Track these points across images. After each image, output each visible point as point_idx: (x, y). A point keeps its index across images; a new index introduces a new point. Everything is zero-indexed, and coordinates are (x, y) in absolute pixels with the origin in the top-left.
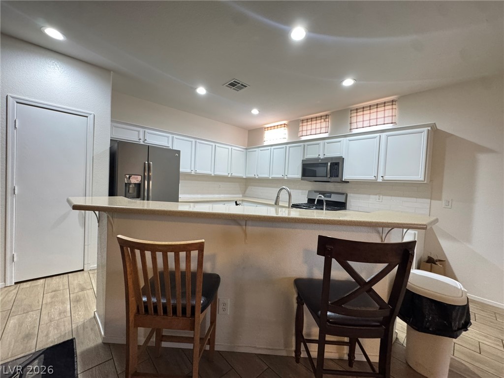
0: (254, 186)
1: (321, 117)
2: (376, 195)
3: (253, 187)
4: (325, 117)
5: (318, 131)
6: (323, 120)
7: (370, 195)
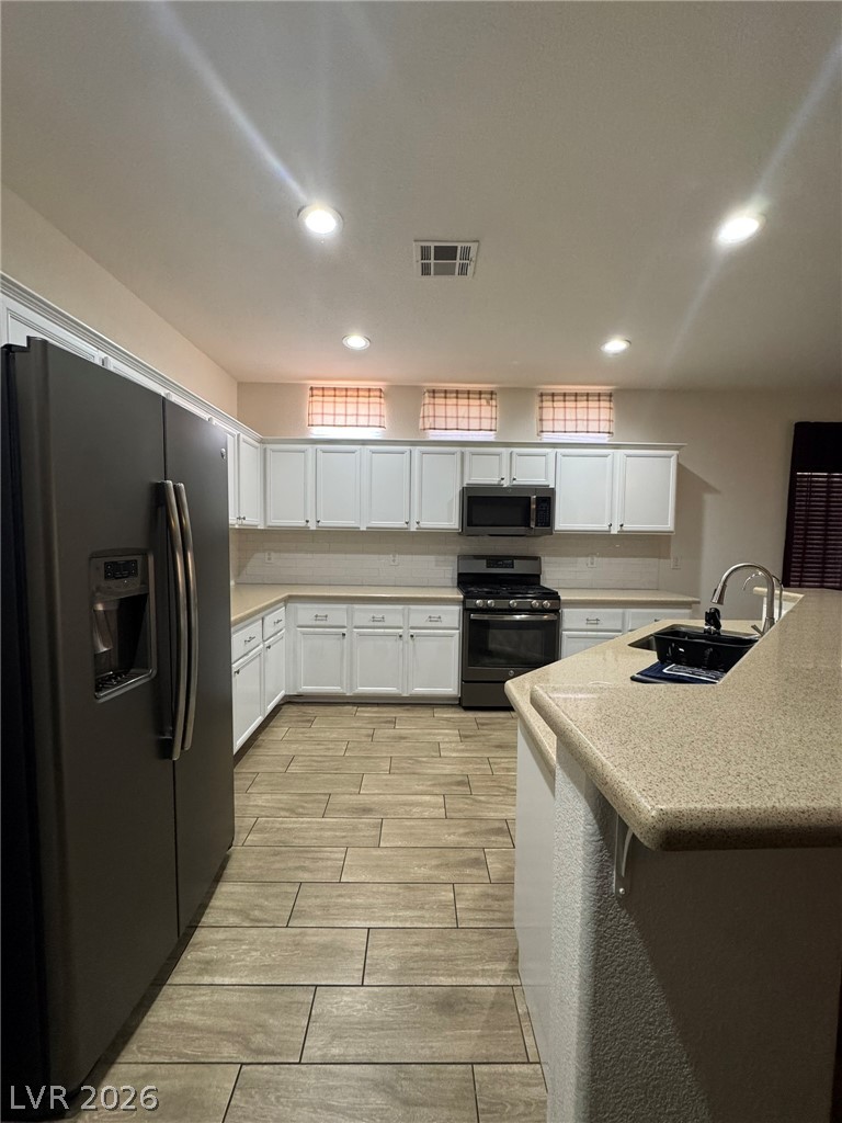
0: (280, 551)
1: (480, 393)
2: (587, 556)
3: (273, 555)
4: (489, 396)
5: (474, 424)
6: (484, 402)
7: (577, 556)
